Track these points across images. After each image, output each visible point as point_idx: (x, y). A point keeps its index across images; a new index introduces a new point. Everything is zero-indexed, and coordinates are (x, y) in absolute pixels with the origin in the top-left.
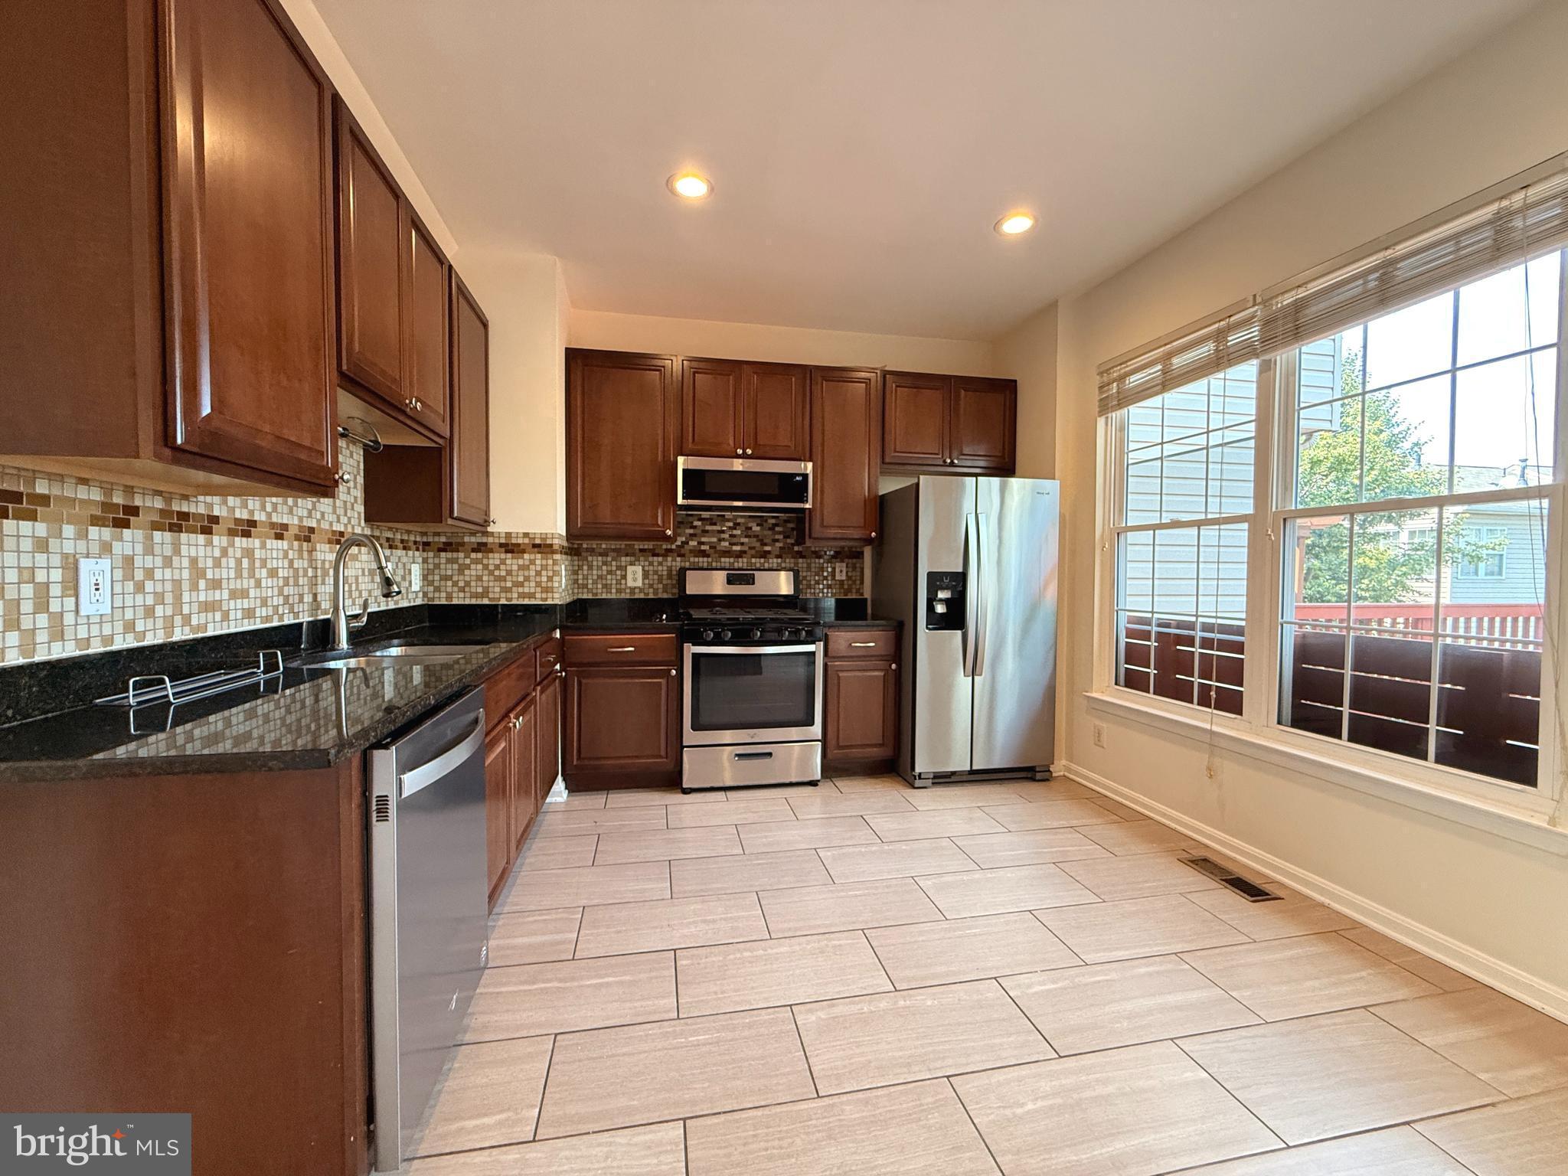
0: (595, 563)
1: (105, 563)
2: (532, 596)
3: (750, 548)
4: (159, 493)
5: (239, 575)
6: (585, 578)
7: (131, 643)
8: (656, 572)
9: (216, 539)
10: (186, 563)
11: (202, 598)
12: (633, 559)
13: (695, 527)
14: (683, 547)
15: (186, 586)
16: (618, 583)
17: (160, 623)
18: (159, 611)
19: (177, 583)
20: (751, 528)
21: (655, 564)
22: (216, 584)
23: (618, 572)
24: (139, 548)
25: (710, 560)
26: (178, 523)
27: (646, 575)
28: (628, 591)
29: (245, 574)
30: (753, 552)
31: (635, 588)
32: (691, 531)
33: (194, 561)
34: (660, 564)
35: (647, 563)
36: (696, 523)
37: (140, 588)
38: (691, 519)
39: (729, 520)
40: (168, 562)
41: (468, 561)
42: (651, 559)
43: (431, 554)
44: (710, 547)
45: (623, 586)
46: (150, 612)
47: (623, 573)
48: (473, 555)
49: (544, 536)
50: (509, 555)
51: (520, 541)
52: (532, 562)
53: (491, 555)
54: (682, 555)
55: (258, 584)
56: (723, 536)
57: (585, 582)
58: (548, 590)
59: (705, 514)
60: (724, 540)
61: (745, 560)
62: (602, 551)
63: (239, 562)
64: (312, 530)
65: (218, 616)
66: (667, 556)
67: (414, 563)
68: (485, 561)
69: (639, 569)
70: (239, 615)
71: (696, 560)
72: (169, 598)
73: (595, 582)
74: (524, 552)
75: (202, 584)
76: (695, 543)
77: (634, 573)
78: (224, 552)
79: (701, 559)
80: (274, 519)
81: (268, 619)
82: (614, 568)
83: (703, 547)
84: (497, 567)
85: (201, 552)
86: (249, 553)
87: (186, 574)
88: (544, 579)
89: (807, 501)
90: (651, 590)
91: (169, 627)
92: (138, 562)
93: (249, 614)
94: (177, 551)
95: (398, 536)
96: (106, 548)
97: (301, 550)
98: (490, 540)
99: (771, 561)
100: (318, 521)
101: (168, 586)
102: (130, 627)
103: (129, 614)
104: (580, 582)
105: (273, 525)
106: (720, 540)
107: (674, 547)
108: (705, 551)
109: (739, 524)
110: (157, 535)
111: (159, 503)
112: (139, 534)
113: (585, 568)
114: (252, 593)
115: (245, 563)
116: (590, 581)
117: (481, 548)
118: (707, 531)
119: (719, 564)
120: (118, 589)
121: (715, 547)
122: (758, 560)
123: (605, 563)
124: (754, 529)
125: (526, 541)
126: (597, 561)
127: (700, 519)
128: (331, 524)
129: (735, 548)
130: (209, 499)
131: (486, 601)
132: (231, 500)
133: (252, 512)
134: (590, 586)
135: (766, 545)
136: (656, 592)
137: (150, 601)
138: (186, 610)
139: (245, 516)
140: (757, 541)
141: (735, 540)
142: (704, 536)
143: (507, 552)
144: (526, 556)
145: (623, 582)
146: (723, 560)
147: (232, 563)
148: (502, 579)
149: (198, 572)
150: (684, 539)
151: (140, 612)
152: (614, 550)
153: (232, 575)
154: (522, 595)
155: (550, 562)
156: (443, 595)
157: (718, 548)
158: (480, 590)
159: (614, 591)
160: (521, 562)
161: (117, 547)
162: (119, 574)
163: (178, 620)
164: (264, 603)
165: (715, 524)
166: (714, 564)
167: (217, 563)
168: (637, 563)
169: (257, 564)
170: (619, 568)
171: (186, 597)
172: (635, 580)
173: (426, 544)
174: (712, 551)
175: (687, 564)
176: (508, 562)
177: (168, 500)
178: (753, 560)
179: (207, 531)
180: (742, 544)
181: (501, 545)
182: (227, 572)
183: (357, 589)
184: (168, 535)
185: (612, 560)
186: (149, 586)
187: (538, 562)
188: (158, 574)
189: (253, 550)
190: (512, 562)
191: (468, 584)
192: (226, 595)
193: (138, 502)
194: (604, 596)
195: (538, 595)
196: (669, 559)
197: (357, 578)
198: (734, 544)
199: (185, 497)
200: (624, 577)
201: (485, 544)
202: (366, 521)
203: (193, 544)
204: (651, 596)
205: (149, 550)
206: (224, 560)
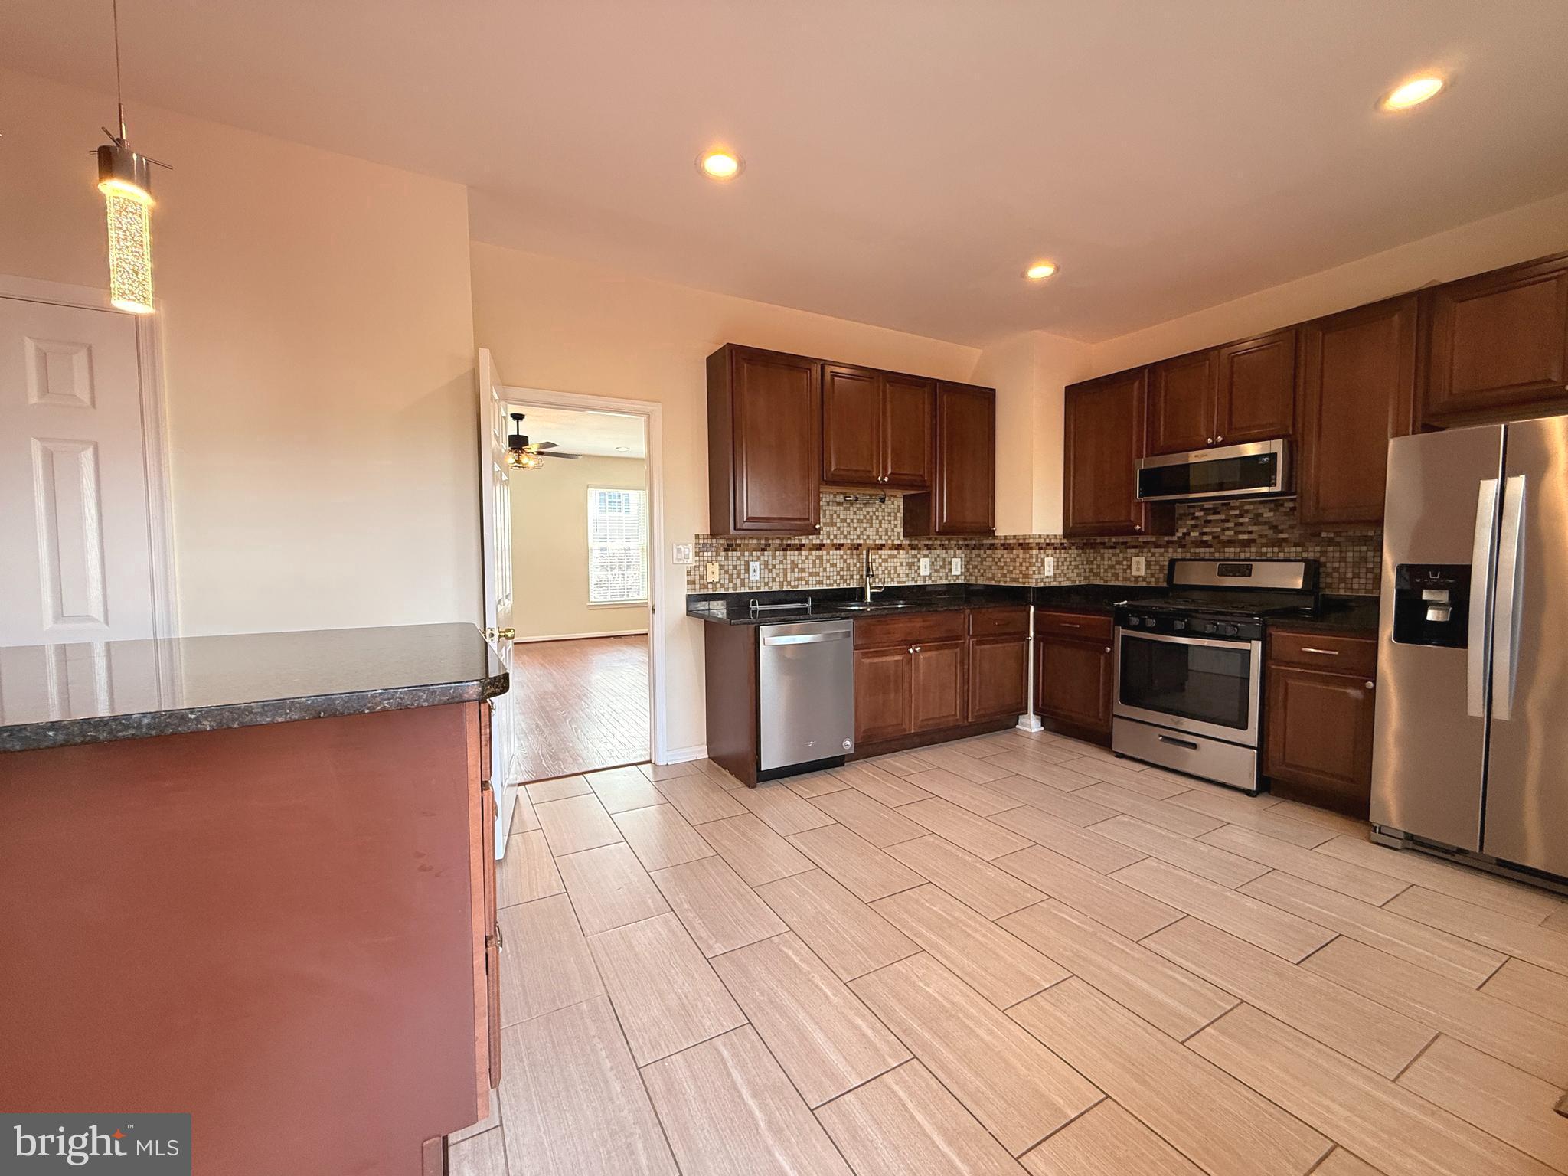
0: (1106, 555)
1: (758, 563)
2: (1016, 580)
3: (1261, 536)
4: (778, 538)
5: (814, 566)
6: (1099, 567)
7: (767, 589)
8: (1157, 563)
9: (803, 553)
10: (789, 562)
11: (796, 575)
12: (1137, 550)
13: (1197, 518)
14: (1184, 538)
15: (789, 571)
16: (1125, 571)
17: (778, 584)
18: (778, 579)
19: (785, 570)
20: (1261, 515)
21: (1157, 555)
22: (803, 570)
23: (1125, 563)
24: (770, 558)
25: (1212, 550)
26: (786, 548)
27: (1148, 564)
28: (1133, 579)
29: (818, 566)
30: (1264, 541)
31: (1139, 577)
32: (1193, 522)
33: (793, 561)
34: (1162, 555)
35: (1149, 554)
36: (1198, 514)
37: (770, 571)
38: (1192, 510)
39: (1233, 508)
40: (781, 562)
41: (985, 556)
42: (1153, 550)
43: (968, 552)
44: (1214, 538)
45: (1128, 575)
46: (774, 580)
47: (1129, 563)
48: (988, 552)
49: (1025, 537)
50: (1006, 552)
51: (1011, 541)
52: (1018, 556)
53: (996, 551)
54: (1183, 546)
55: (825, 570)
56: (1227, 525)
57: (1098, 571)
58: (1026, 576)
59: (1207, 505)
60: (1228, 529)
61: (1253, 550)
62: (1112, 544)
63: (814, 561)
64: (860, 545)
65: (804, 583)
66: (1168, 547)
67: (955, 557)
68: (993, 556)
69: (1142, 560)
70: (814, 582)
71: (1197, 550)
72: (782, 575)
73: (1106, 571)
74: (1013, 549)
75: (796, 570)
76: (1197, 534)
77: (1138, 563)
78: (807, 557)
79: (1202, 550)
80: (835, 542)
81: (830, 585)
82: (1121, 559)
83: (1205, 538)
84: (999, 560)
85: (796, 558)
86: (821, 558)
87: (789, 566)
88: (1024, 568)
89: (1275, 484)
90: (1153, 579)
91: (782, 586)
92: (770, 562)
93: (820, 582)
94: (785, 558)
95: (939, 542)
96: (758, 558)
97: (852, 554)
98: (996, 541)
99: (1286, 550)
100: (865, 540)
101: (782, 571)
102: (766, 584)
103: (766, 580)
104: (1095, 571)
105: (833, 545)
106: (1224, 530)
107: (1175, 538)
108: (1207, 541)
109: (1247, 511)
110: (777, 553)
111: (778, 541)
112: (770, 553)
113: (1099, 559)
114: (821, 574)
115: (818, 561)
116: (1102, 570)
117: (992, 547)
118: (1210, 521)
119: (1222, 554)
120: (762, 571)
121: (1219, 537)
122: (1270, 550)
123: (1114, 555)
124: (1265, 515)
125: (1015, 541)
126: (1108, 553)
127: (1202, 509)
128: (875, 540)
129: (1241, 537)
130: (800, 537)
131: (993, 583)
132: (811, 537)
133: (822, 540)
134: (1102, 575)
135: (1282, 532)
136: (1157, 582)
137: (774, 576)
138: (789, 579)
139: (818, 542)
140: (1270, 528)
141: (1240, 528)
142: (1206, 527)
143: (1005, 549)
144: (1014, 552)
145: (1128, 571)
146: (1227, 550)
147: (811, 562)
148: (1002, 568)
149: (794, 565)
150: (1185, 531)
151: (771, 580)
152: (1123, 543)
153: (811, 566)
154: (1013, 580)
155: (1028, 556)
156: (974, 578)
157: (1222, 537)
158: (990, 575)
159: (1120, 579)
160: (1012, 556)
161: (762, 558)
162: (762, 567)
163: (785, 583)
164: (828, 578)
165: (1218, 513)
166: (1217, 555)
167: (803, 562)
168: (1140, 554)
169: (825, 562)
170: (1125, 559)
171: (789, 575)
172: (1138, 570)
173: (967, 545)
174: (1216, 540)
175: (1188, 554)
176: (1005, 556)
177: (782, 539)
178: (1264, 550)
179: (799, 550)
180: (1250, 532)
181: (1002, 545)
182: (809, 565)
183: (895, 573)
184: (782, 553)
185: (1121, 552)
186: (774, 570)
187: (1021, 556)
188: (777, 567)
189: (822, 556)
190: (1007, 556)
191: (985, 570)
192: (807, 574)
193: (770, 542)
194: (1112, 583)
195: (1020, 580)
196: (1171, 550)
197: (896, 567)
198: (1241, 533)
199: (790, 538)
200: (1130, 567)
201: (993, 544)
202: (904, 537)
203: (793, 555)
204: (1153, 585)
205: (774, 558)
206: (807, 561)
